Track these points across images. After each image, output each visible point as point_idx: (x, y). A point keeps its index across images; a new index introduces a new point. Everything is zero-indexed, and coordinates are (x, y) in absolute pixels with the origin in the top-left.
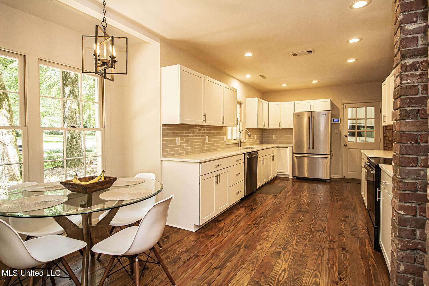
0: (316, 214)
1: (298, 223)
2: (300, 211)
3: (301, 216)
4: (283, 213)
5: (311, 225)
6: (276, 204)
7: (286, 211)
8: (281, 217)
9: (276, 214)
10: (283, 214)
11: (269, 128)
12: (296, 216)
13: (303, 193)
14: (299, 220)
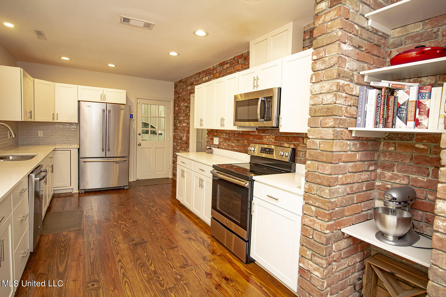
0: (157, 240)
1: (151, 265)
2: (135, 245)
3: (144, 252)
4: (118, 259)
5: (168, 262)
6: (92, 246)
7: (118, 253)
8: (122, 267)
9: (110, 265)
10: (120, 261)
11: (36, 120)
12: (138, 255)
13: (113, 213)
14: (148, 260)
